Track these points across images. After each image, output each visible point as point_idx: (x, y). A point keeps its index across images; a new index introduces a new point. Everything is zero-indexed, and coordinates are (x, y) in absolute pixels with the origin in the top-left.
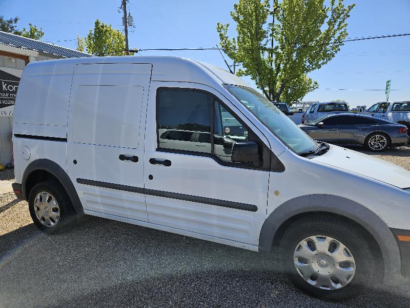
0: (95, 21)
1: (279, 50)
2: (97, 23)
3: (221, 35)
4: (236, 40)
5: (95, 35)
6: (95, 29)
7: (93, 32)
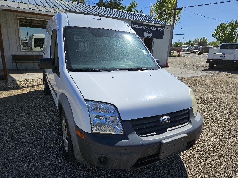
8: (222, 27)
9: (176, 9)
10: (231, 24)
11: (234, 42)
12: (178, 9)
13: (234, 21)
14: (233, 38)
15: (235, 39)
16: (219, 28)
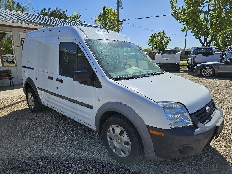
0: (103, 7)
1: (212, 12)
2: (104, 8)
3: (172, 6)
4: (181, 9)
5: (103, 14)
6: (103, 11)
7: (102, 13)
8: (153, 37)
9: (118, 21)
10: (160, 34)
11: (164, 48)
12: (120, 21)
13: (162, 31)
14: (163, 46)
15: (164, 46)
16: (152, 38)
